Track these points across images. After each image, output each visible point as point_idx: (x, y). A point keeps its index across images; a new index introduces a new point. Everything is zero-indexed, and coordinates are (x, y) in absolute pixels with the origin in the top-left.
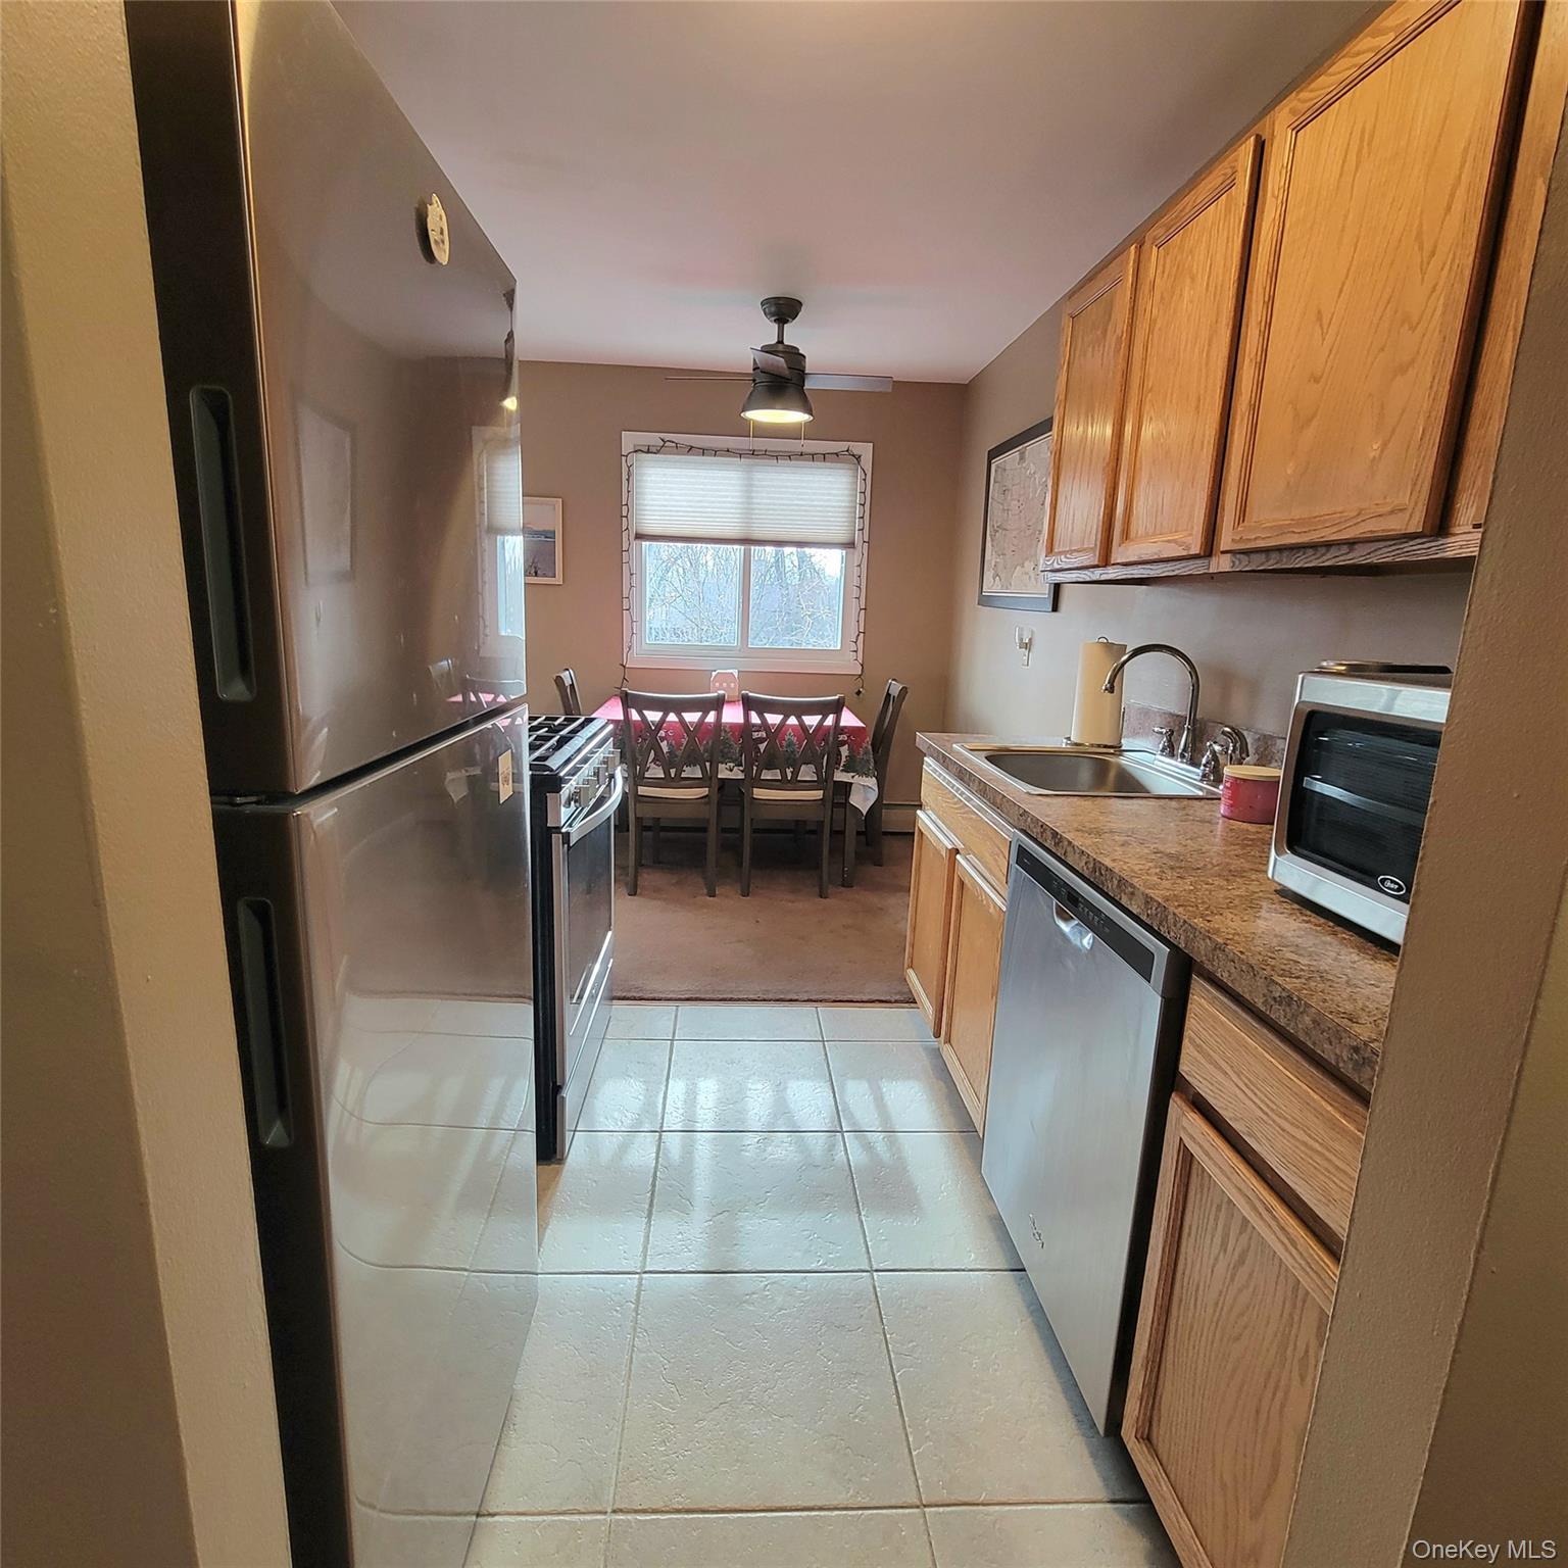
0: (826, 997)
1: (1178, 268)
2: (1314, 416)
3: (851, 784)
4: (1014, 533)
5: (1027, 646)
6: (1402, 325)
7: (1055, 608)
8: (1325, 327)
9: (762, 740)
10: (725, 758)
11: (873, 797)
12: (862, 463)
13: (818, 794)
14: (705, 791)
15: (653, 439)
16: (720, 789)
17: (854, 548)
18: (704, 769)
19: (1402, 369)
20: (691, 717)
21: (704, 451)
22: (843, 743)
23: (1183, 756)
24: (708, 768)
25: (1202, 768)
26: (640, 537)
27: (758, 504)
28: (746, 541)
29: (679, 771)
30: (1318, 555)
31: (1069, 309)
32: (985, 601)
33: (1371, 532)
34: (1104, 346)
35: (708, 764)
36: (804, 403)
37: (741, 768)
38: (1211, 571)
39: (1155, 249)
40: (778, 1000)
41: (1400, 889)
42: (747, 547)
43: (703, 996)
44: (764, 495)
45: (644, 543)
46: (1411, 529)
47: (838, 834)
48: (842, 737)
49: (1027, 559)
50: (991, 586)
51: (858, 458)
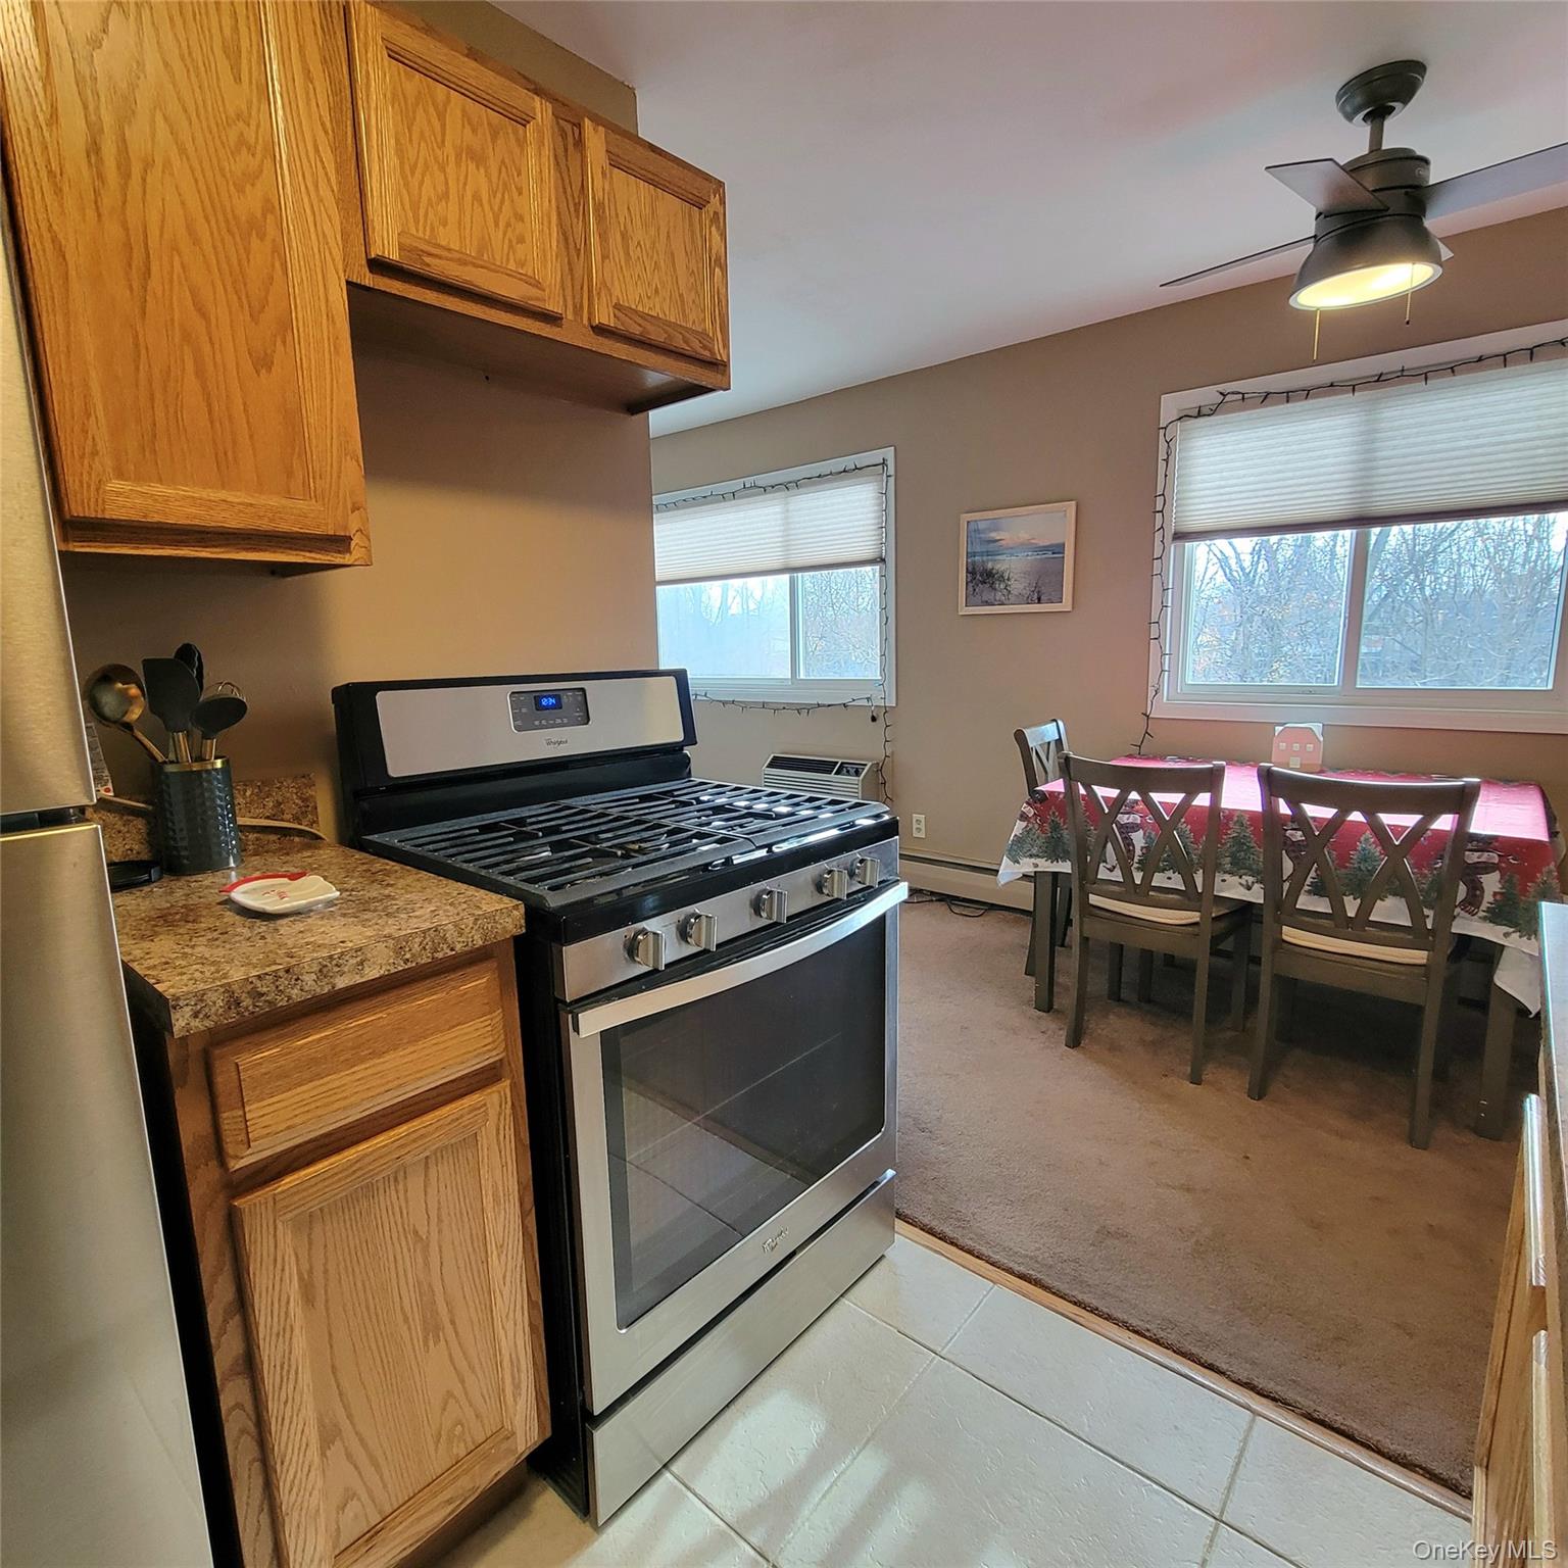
3: (1501, 945)
10: (1233, 867)
13: (1419, 956)
14: (1192, 916)
15: (1208, 395)
18: (1189, 878)
21: (1288, 396)
24: (1198, 878)
26: (1181, 536)
27: (1384, 459)
28: (1361, 521)
37: (1263, 887)
42: (1363, 530)
44: (1397, 442)
45: (1187, 544)
48: (1477, 855)
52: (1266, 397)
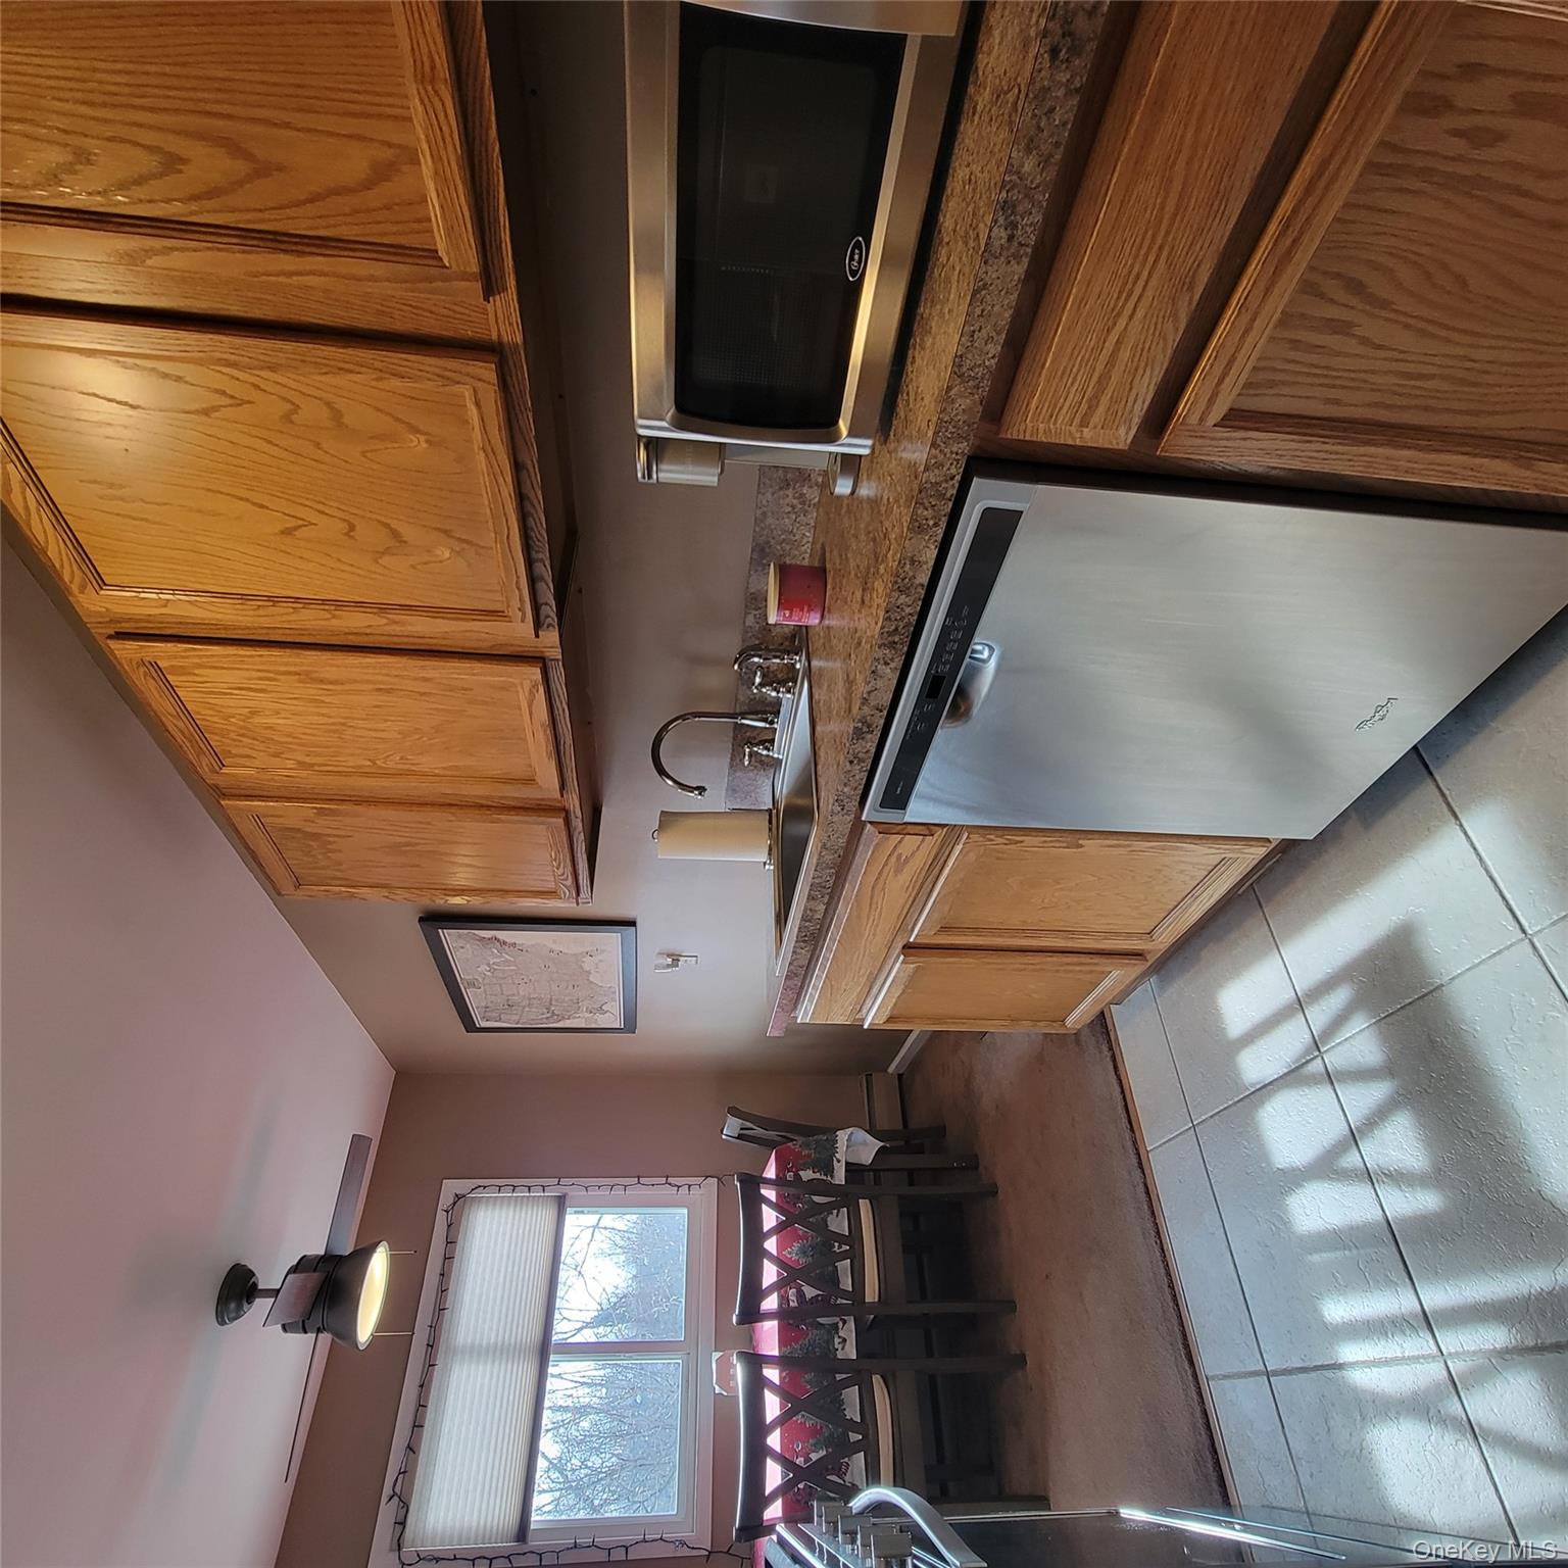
0: (1129, 1144)
1: (242, 735)
2: (387, 525)
3: (847, 1163)
4: (555, 987)
5: (675, 959)
6: (292, 422)
7: (632, 923)
8: (301, 522)
9: (800, 1294)
10: (828, 1352)
11: (861, 1135)
12: (464, 1192)
13: (864, 1205)
14: (877, 1380)
15: (386, 1513)
16: (870, 1356)
17: (564, 1196)
18: (846, 1384)
19: (337, 416)
20: (773, 1406)
22: (798, 1177)
23: (772, 723)
24: (844, 1376)
25: (781, 695)
26: (522, 1535)
27: (497, 1335)
28: (544, 1352)
29: (852, 1425)
30: (533, 511)
31: (287, 887)
32: (630, 1025)
33: (500, 430)
34: (329, 835)
35: (839, 1377)
36: (362, 1255)
37: (841, 1324)
38: (560, 657)
39: (225, 770)
40: (1153, 1213)
41: (858, 245)
42: (552, 1349)
43: (1179, 1336)
44: (486, 1327)
46: (492, 377)
47: (912, 1176)
48: (790, 1176)
49: (581, 967)
50: (613, 1018)
51: (458, 1197)
52: (411, 1449)
